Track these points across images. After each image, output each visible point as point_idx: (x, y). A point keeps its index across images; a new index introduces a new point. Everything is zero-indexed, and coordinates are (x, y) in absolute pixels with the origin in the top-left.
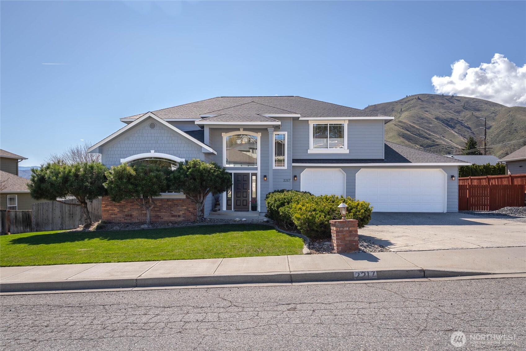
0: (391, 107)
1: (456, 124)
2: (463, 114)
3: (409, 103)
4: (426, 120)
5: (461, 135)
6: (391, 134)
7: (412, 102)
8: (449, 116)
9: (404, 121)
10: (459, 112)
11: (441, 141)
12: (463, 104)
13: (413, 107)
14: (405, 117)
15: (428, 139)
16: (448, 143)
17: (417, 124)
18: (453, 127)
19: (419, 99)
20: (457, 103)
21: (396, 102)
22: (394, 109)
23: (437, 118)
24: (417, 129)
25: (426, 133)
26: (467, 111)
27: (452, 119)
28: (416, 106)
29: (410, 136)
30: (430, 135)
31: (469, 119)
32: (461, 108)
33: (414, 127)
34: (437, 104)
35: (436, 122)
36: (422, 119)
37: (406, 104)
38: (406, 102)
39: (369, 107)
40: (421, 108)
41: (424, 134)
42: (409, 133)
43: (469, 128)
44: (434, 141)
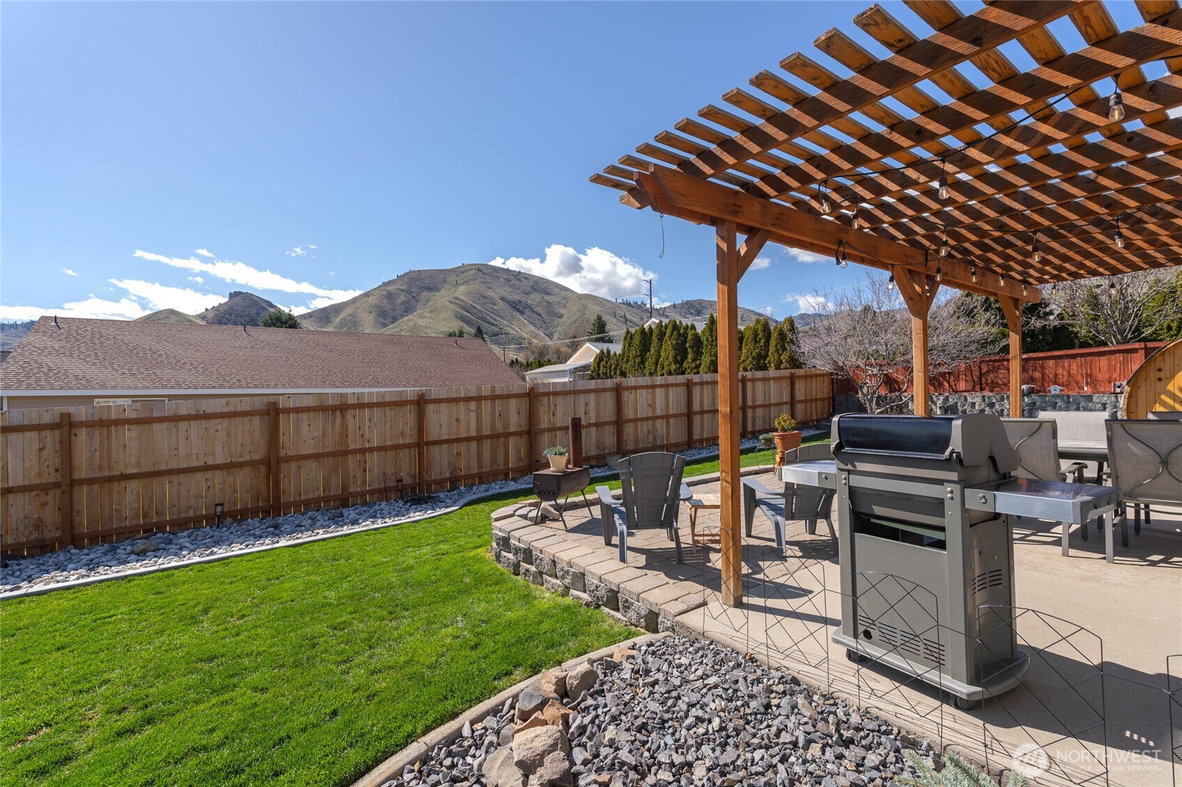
0: (442, 277)
1: (525, 308)
2: (532, 296)
3: (468, 273)
4: (490, 300)
5: (532, 323)
6: (445, 315)
7: (471, 273)
8: (517, 297)
9: (462, 297)
10: (527, 294)
11: (509, 329)
12: (531, 284)
13: (472, 280)
14: (461, 292)
15: (493, 325)
16: (517, 332)
17: (479, 304)
18: (522, 313)
19: (480, 270)
20: (525, 282)
21: (449, 271)
22: (448, 280)
23: (503, 299)
24: (479, 310)
25: (491, 317)
26: (536, 294)
27: (520, 301)
28: (476, 280)
29: (471, 319)
30: (495, 320)
31: (539, 304)
32: (529, 289)
33: (475, 308)
34: (502, 280)
35: (501, 303)
36: (485, 297)
37: (463, 275)
38: (462, 272)
39: (410, 272)
40: (482, 282)
41: (489, 318)
42: (469, 315)
43: (539, 315)
44: (501, 329)
